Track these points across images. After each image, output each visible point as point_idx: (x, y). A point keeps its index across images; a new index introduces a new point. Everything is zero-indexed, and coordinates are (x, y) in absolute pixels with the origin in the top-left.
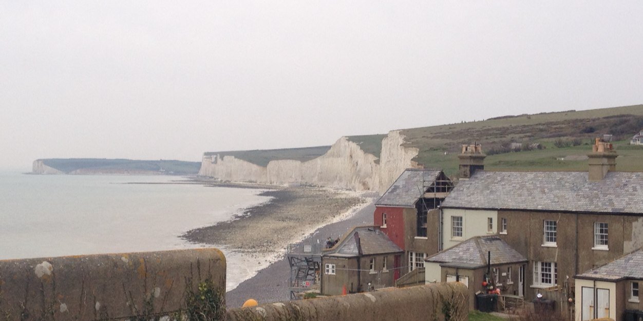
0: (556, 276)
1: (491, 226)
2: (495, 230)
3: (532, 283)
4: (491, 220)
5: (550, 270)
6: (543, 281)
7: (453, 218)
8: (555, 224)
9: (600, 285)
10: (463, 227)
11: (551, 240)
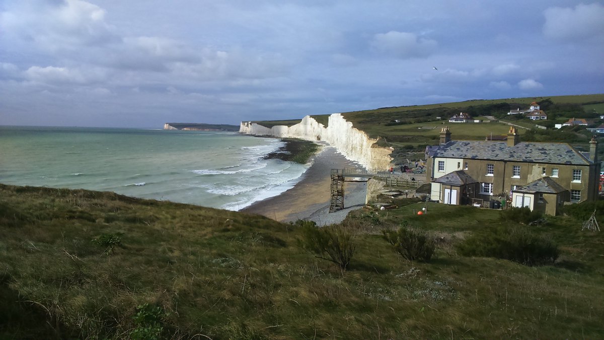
0: (492, 189)
1: (459, 166)
2: (461, 168)
3: (479, 192)
4: (459, 163)
5: (489, 187)
6: (485, 191)
7: (439, 162)
8: (493, 165)
9: (526, 195)
10: (445, 166)
11: (490, 173)
